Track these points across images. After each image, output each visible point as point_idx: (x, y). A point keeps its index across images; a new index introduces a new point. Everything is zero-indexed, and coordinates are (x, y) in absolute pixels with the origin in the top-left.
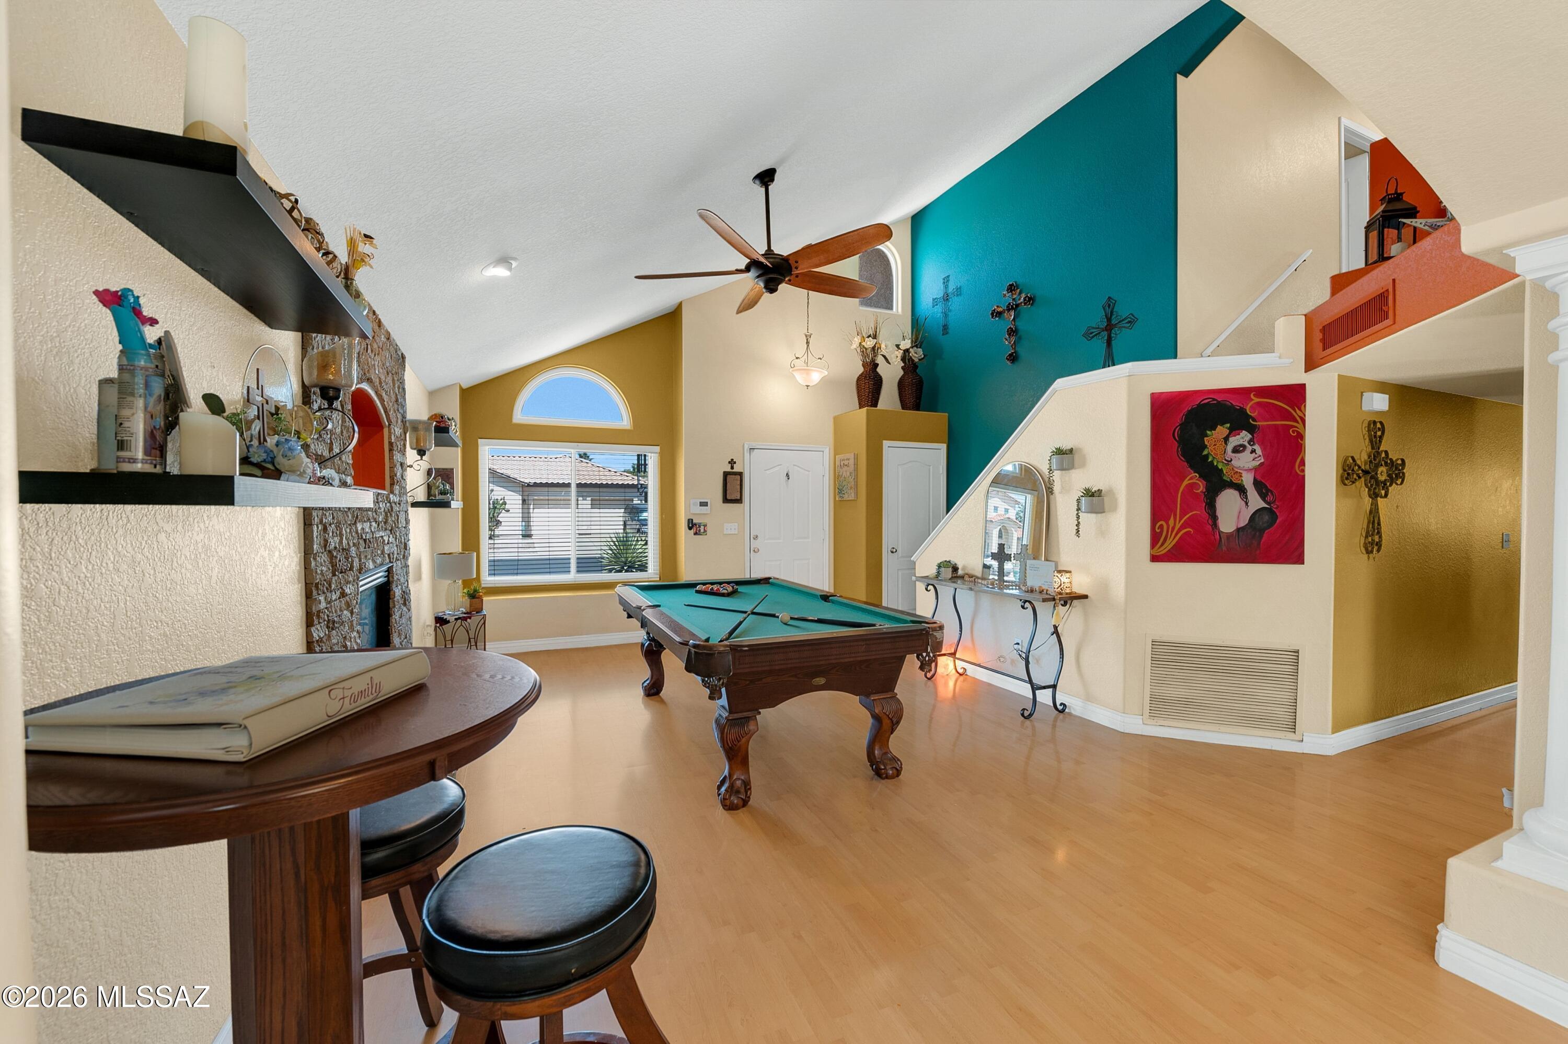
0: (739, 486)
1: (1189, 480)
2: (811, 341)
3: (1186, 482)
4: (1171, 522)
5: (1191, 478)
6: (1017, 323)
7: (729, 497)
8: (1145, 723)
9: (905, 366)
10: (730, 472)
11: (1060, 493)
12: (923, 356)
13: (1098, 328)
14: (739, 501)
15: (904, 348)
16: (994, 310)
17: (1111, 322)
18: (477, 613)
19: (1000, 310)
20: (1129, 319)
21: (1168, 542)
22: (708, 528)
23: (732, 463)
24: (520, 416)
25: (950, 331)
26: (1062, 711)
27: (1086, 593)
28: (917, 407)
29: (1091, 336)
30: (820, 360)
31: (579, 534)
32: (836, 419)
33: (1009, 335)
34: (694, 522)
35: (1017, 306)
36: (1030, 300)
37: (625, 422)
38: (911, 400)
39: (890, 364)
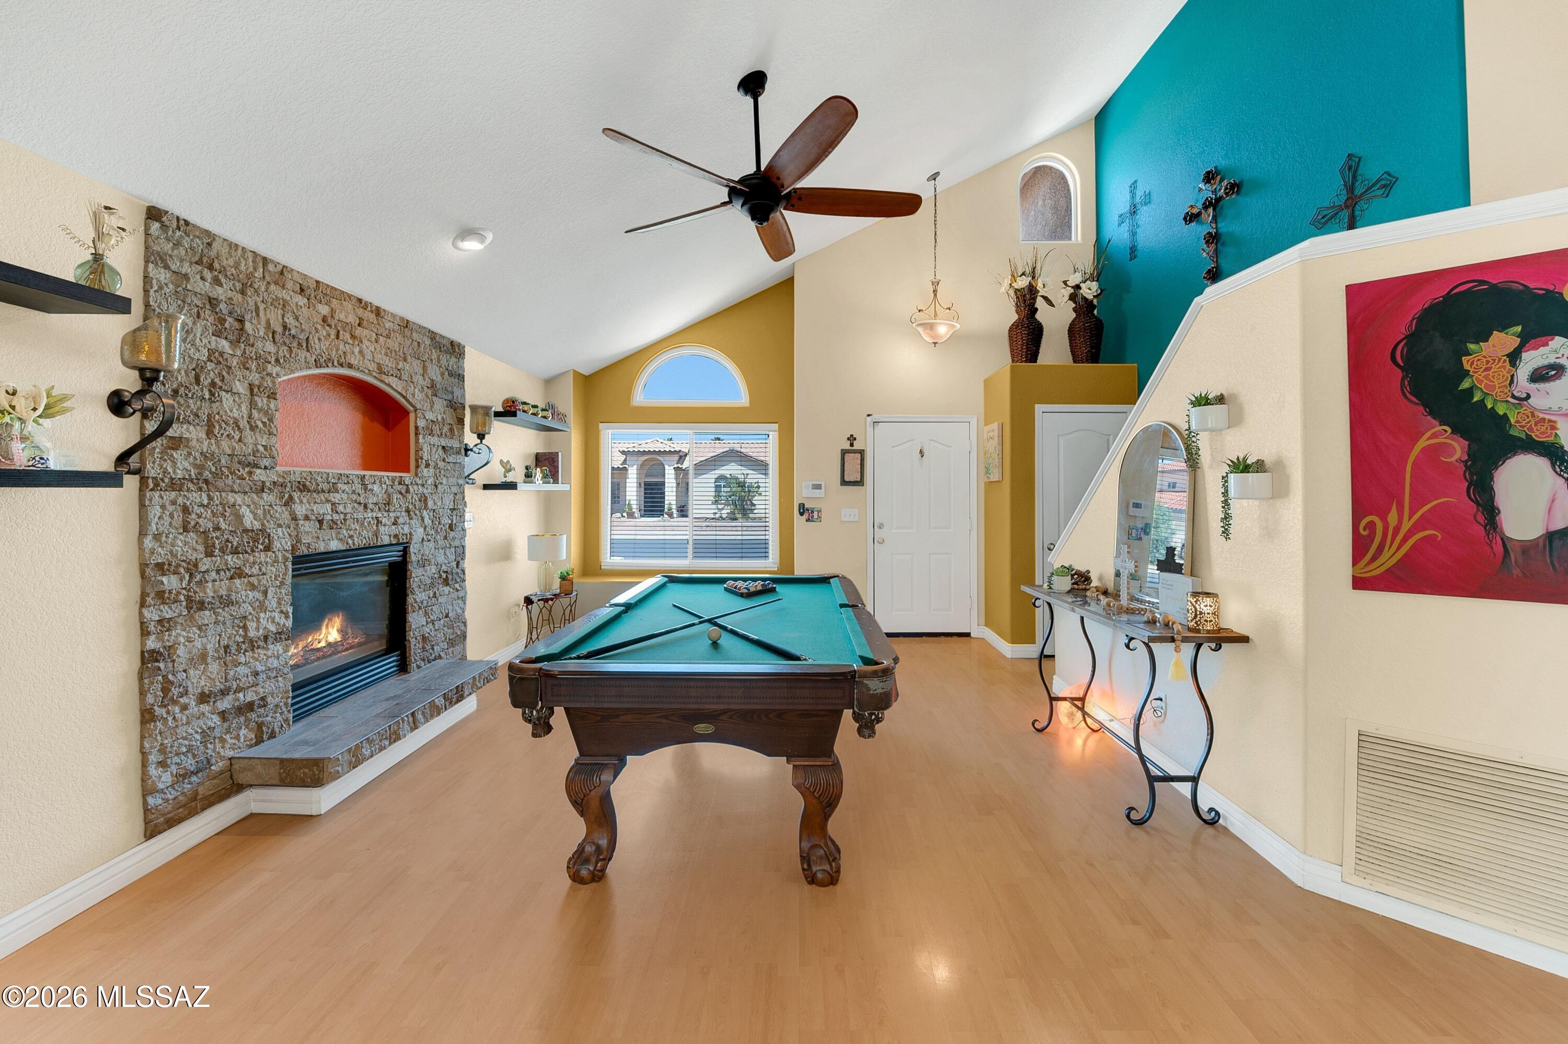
0: (859, 466)
1: (1429, 439)
2: (939, 288)
3: (1422, 443)
4: (1393, 518)
5: (1434, 436)
6: (1220, 225)
7: (847, 479)
8: (1347, 880)
9: (1076, 307)
10: (848, 450)
11: (1211, 467)
12: (1099, 291)
13: (1332, 207)
14: (860, 483)
15: (1073, 284)
16: (1188, 213)
17: (1352, 192)
18: (566, 595)
19: (1195, 211)
20: (1383, 182)
21: (1386, 554)
22: (823, 515)
23: (852, 439)
24: (640, 397)
25: (1138, 253)
26: (1212, 823)
27: (1246, 634)
28: (1094, 358)
29: (1323, 220)
30: (948, 310)
31: (695, 518)
32: (986, 382)
33: (1207, 242)
34: (806, 507)
35: (1219, 200)
36: (1235, 188)
37: (742, 399)
38: (1084, 350)
39: (1053, 305)
